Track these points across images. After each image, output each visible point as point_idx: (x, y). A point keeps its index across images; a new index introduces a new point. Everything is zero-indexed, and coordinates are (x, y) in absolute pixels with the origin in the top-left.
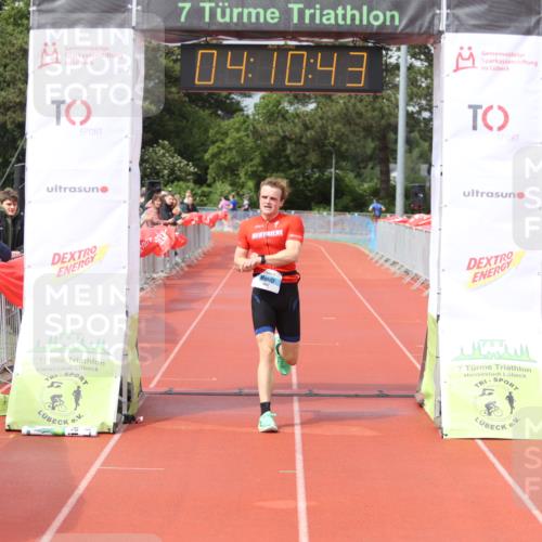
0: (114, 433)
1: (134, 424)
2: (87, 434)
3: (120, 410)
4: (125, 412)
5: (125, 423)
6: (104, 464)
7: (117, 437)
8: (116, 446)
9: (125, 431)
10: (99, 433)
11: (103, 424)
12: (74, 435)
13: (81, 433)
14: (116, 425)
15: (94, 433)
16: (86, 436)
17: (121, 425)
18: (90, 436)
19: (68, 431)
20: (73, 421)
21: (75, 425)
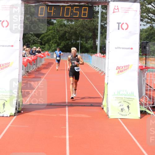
0: (14, 116)
1: (20, 113)
2: (7, 116)
3: (16, 109)
4: (18, 110)
6: (11, 125)
7: (15, 117)
8: (15, 119)
9: (18, 115)
10: (10, 116)
11: (11, 113)
12: (3, 116)
13: (5, 116)
14: (15, 114)
15: (9, 116)
16: (6, 117)
17: (16, 114)
18: (7, 117)
19: (1, 115)
20: (3, 112)
21: (3, 113)
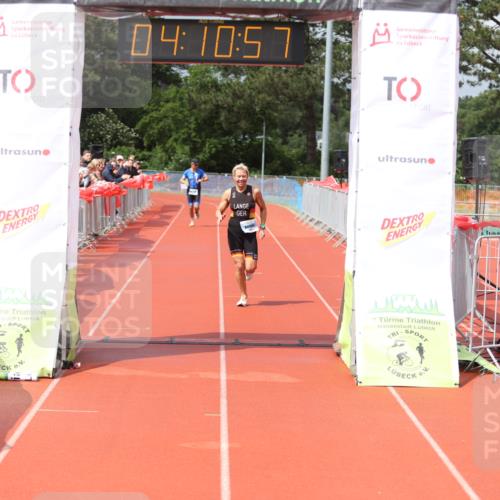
0: (53, 378)
1: (72, 369)
2: (29, 378)
3: (59, 356)
4: (64, 358)
5: (63, 368)
6: (43, 407)
7: (56, 381)
8: (55, 390)
9: (65, 375)
10: (40, 378)
11: (43, 369)
12: (16, 380)
13: (23, 377)
14: (55, 370)
15: (35, 378)
16: (27, 380)
17: (60, 370)
18: (30, 380)
19: (11, 375)
20: (16, 366)
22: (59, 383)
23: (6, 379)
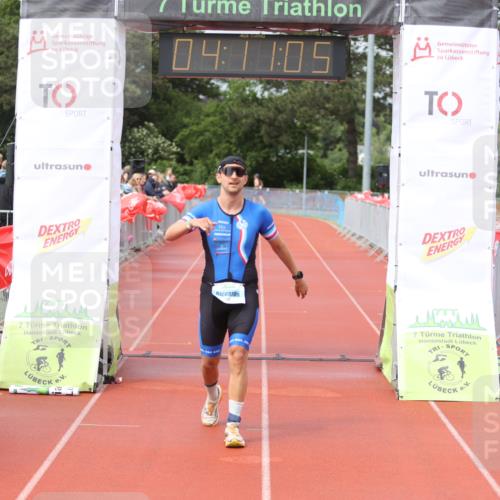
0: (94, 392)
1: (113, 384)
2: (69, 392)
3: (100, 371)
4: (105, 373)
5: (105, 383)
7: (97, 396)
8: (96, 404)
9: (106, 390)
10: (81, 392)
11: (85, 384)
12: (57, 394)
13: (64, 391)
14: (96, 385)
15: (76, 392)
16: (67, 395)
17: (101, 385)
18: (72, 395)
19: (52, 390)
20: (57, 381)
21: (58, 385)
22: (100, 398)
23: (47, 394)
